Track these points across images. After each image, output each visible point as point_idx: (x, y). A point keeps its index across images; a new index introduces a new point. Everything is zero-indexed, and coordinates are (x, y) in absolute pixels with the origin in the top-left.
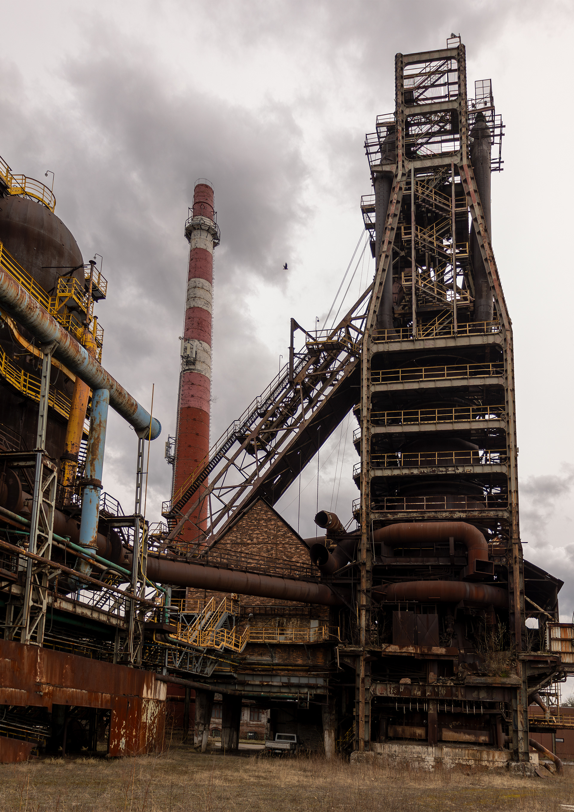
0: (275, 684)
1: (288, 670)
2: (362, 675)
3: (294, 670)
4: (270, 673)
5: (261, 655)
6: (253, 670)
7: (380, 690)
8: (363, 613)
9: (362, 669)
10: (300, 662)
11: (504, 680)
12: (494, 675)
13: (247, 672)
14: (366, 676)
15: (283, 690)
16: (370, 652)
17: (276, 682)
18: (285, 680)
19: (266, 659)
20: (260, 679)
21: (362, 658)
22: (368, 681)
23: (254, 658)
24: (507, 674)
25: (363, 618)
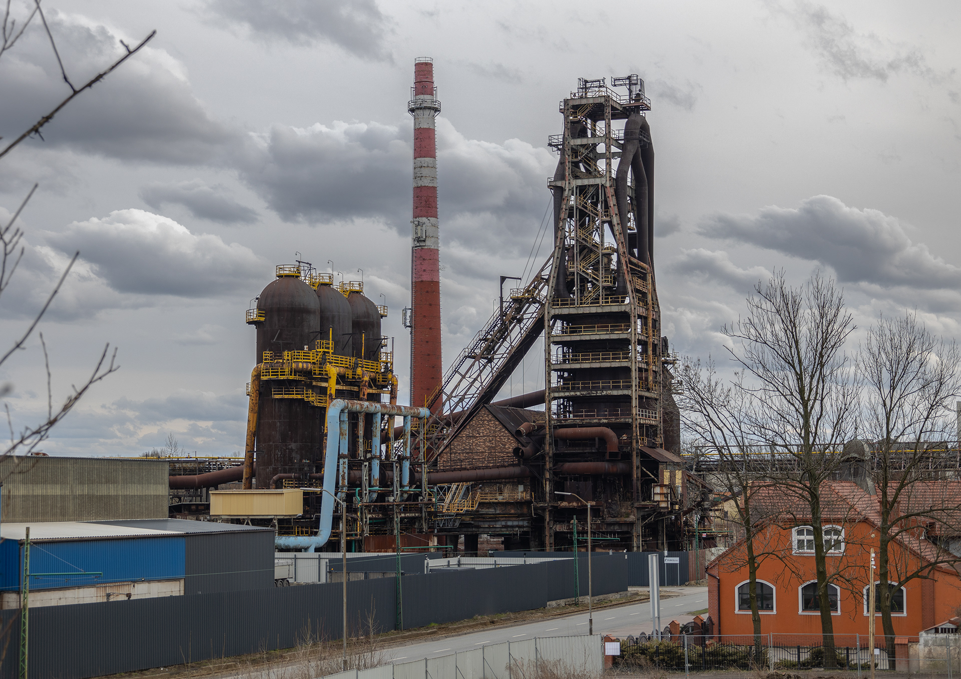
0: (498, 526)
1: (506, 517)
2: (547, 520)
3: (510, 517)
4: (494, 519)
5: (488, 508)
6: (484, 518)
7: (559, 528)
8: (548, 483)
9: (548, 516)
10: (513, 511)
11: (626, 519)
12: (621, 517)
13: (480, 519)
14: (550, 520)
15: (503, 530)
16: (552, 506)
17: (498, 525)
18: (503, 523)
19: (491, 511)
20: (488, 523)
21: (547, 510)
22: (552, 523)
23: (484, 511)
24: (628, 515)
25: (548, 486)
